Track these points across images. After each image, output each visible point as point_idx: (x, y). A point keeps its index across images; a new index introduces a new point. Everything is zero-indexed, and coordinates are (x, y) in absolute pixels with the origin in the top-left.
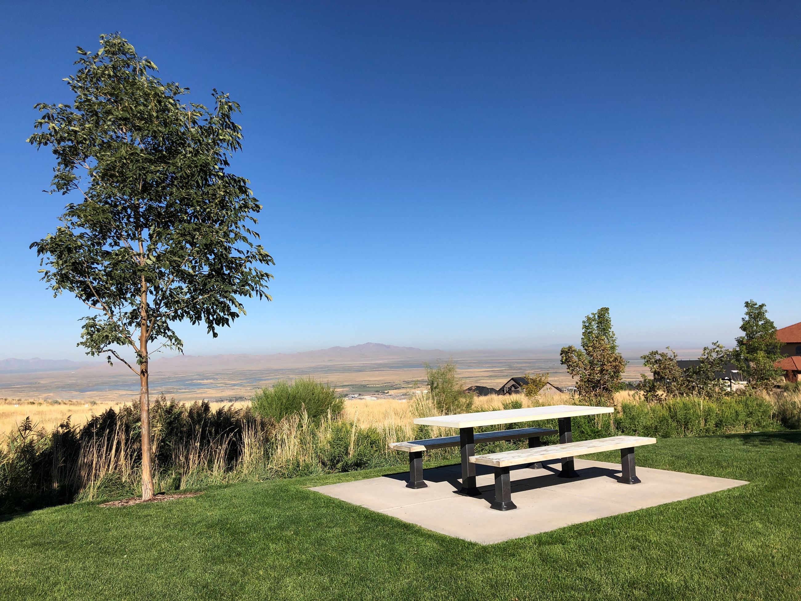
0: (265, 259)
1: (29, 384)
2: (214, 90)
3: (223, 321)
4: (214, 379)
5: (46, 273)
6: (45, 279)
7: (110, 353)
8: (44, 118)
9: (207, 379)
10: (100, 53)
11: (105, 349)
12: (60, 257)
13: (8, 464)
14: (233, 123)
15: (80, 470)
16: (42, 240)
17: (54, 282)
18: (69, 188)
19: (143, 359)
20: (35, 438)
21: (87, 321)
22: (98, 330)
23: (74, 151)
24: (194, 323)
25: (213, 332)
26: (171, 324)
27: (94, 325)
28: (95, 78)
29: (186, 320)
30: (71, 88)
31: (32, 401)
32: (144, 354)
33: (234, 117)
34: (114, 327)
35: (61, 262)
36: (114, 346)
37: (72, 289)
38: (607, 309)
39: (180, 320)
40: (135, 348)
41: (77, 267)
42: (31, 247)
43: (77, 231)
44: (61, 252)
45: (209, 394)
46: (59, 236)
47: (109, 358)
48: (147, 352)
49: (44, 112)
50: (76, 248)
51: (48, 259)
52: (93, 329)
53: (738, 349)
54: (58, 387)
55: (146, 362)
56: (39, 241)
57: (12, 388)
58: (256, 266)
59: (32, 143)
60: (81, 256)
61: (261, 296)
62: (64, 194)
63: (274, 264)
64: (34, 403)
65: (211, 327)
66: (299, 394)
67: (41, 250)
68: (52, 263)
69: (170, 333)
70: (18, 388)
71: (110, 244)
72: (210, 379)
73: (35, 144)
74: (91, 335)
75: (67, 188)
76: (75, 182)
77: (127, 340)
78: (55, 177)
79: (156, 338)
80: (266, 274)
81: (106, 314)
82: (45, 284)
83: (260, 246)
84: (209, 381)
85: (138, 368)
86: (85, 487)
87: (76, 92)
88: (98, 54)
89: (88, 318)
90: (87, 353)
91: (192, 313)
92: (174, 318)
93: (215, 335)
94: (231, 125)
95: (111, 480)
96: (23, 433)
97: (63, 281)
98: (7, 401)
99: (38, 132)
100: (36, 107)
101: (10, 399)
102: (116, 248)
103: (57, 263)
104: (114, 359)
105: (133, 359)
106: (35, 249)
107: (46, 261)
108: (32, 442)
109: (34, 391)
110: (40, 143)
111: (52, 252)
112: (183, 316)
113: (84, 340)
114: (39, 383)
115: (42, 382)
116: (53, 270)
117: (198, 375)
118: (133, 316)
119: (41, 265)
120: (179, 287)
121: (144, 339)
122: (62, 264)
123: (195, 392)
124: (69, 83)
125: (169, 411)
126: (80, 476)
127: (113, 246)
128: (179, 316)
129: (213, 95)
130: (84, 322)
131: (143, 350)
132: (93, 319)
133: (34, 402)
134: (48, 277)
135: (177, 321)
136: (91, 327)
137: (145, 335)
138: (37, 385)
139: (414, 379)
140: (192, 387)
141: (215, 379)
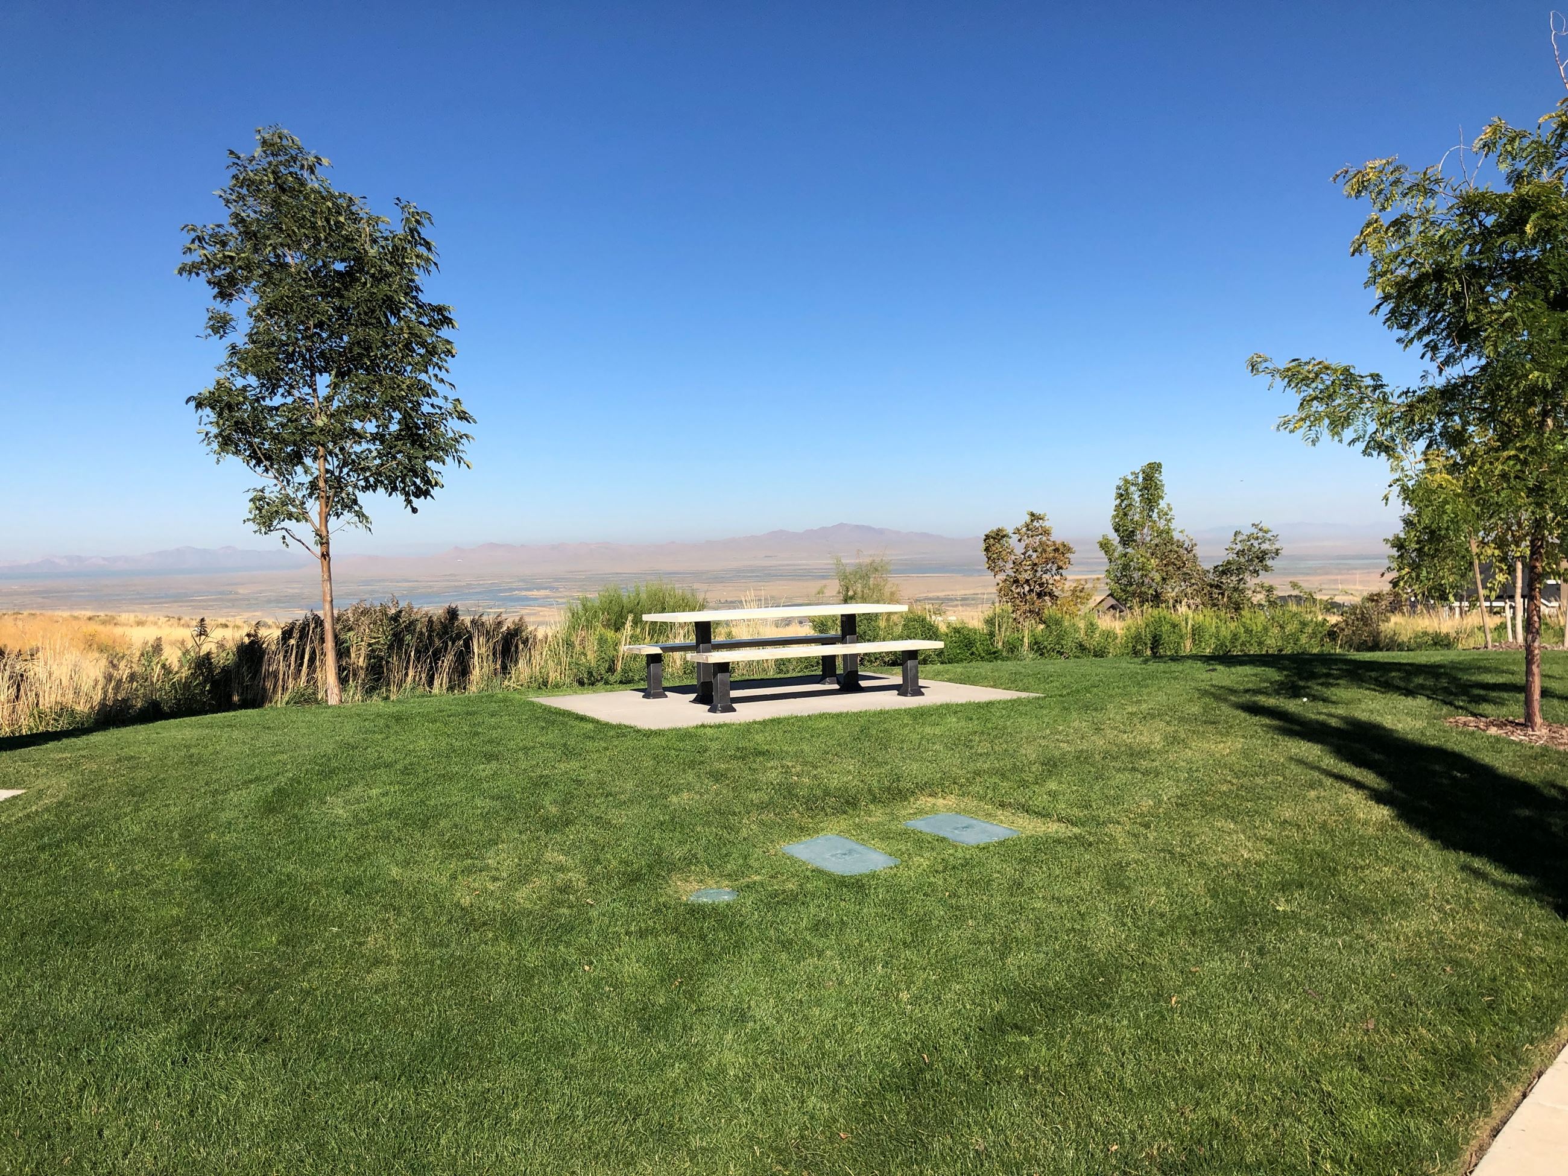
0: (463, 416)
1: (221, 593)
2: (398, 199)
3: (421, 493)
4: (551, 588)
5: (207, 434)
6: (206, 442)
7: (284, 532)
8: (193, 241)
9: (538, 589)
10: (256, 155)
11: (279, 527)
12: (220, 415)
13: (179, 681)
14: (424, 239)
15: (264, 681)
16: (200, 394)
17: (215, 446)
18: (227, 331)
19: (323, 540)
20: (214, 650)
21: (255, 493)
22: (268, 504)
23: (231, 280)
24: (390, 495)
25: (411, 506)
26: (360, 495)
27: (262, 499)
28: (253, 186)
29: (381, 490)
30: (224, 203)
31: (223, 621)
32: (324, 534)
33: (425, 232)
34: (287, 500)
35: (221, 422)
36: (287, 524)
37: (237, 452)
38: (1159, 465)
39: (374, 491)
40: (313, 524)
41: (240, 426)
42: (187, 402)
43: (240, 382)
44: (222, 409)
45: (542, 616)
46: (218, 389)
47: (284, 538)
48: (328, 532)
49: (193, 235)
50: (237, 404)
51: (208, 416)
52: (261, 502)
53: (1402, 535)
54: (269, 601)
55: (328, 543)
56: (195, 395)
57: (192, 601)
58: (454, 426)
59: (181, 275)
60: (245, 413)
61: (459, 462)
62: (221, 338)
63: (475, 422)
64: (226, 626)
65: (409, 502)
66: (639, 607)
67: (199, 405)
68: (211, 423)
69: (357, 508)
70: (200, 601)
71: (283, 395)
72: (543, 589)
73: (185, 274)
74: (260, 510)
75: (224, 331)
76: (233, 323)
77: (302, 516)
78: (210, 319)
79: (342, 513)
80: (466, 435)
81: (276, 485)
82: (204, 448)
83: (458, 400)
84: (543, 593)
85: (318, 550)
86: (271, 702)
87: (229, 208)
88: (254, 157)
89: (255, 490)
90: (255, 532)
91: (386, 482)
92: (365, 488)
93: (414, 510)
94: (422, 242)
95: (303, 695)
96: (197, 639)
97: (226, 444)
98: (182, 622)
99: (189, 259)
100: (182, 230)
101: (186, 619)
102: (289, 400)
103: (217, 423)
104: (288, 539)
105: (310, 539)
106: (193, 404)
107: (205, 420)
108: (209, 654)
109: (228, 607)
110: (190, 273)
111: (213, 408)
112: (376, 486)
113: (252, 517)
114: (236, 593)
115: (241, 591)
116: (215, 430)
117: (523, 581)
118: (312, 486)
119: (200, 424)
120: (368, 449)
121: (324, 515)
122: (224, 424)
123: (516, 612)
124: (221, 196)
125: (396, 618)
126: (264, 689)
127: (286, 397)
128: (371, 486)
129: (397, 204)
130: (252, 495)
131: (323, 528)
132: (262, 491)
133: (227, 623)
134: (209, 438)
135: (370, 493)
136: (259, 500)
137: (324, 510)
138: (231, 596)
139: (931, 595)
140: (513, 604)
141: (554, 588)
